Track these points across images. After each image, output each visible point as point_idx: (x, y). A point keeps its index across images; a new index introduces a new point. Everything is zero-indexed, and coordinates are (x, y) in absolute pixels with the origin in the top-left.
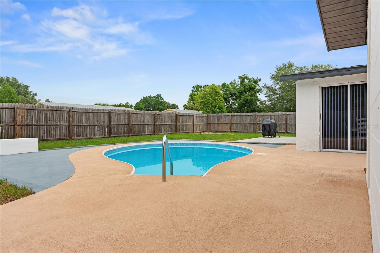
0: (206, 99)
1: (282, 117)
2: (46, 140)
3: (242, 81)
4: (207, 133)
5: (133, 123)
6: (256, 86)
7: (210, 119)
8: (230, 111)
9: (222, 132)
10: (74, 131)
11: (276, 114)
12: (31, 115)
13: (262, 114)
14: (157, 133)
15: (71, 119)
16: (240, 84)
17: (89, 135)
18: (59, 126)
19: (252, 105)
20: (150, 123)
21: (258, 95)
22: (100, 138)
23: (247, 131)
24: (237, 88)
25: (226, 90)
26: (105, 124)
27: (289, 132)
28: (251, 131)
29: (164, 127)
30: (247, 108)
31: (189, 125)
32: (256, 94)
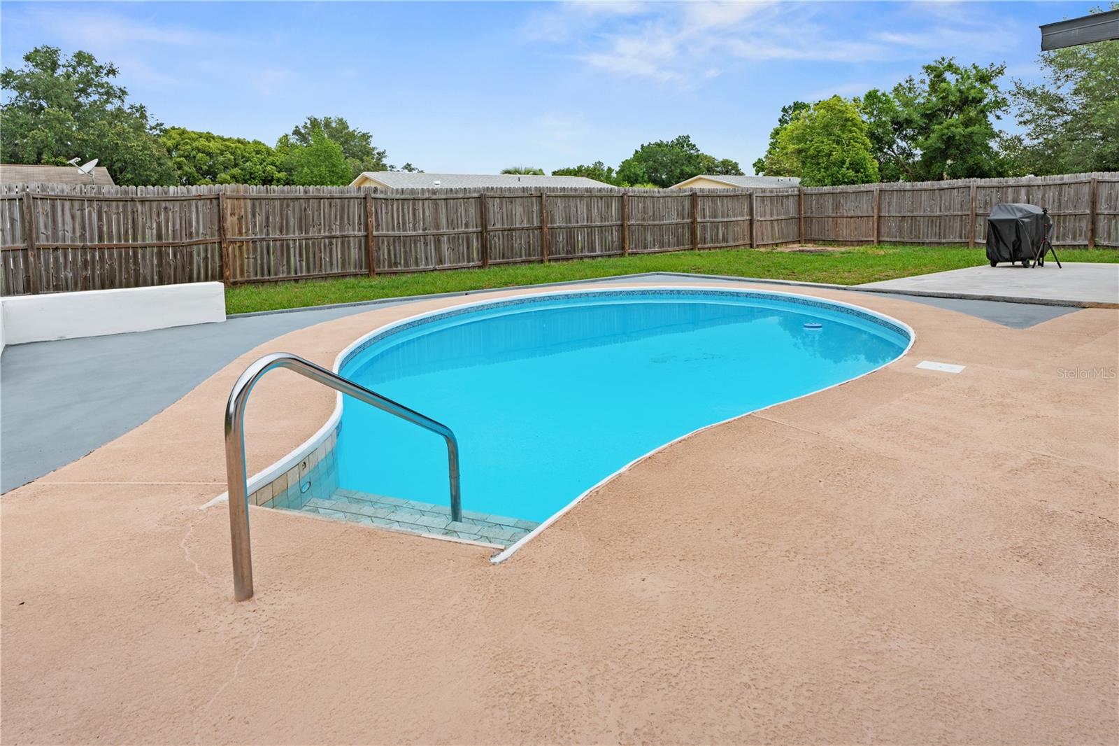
0: (812, 141)
1: (1076, 193)
2: (307, 278)
3: (936, 79)
4: (796, 247)
5: (555, 225)
6: (986, 91)
7: (809, 203)
8: (893, 173)
9: (849, 243)
10: (381, 252)
11: (1051, 183)
12: (264, 214)
13: (995, 184)
14: (630, 251)
15: (369, 220)
16: (928, 89)
17: (423, 263)
18: (340, 240)
19: (969, 151)
20: (607, 223)
21: (991, 118)
22: (455, 269)
23: (936, 240)
24: (917, 101)
25: (881, 111)
26: (470, 230)
27: (1106, 243)
28: (949, 240)
29: (654, 232)
30: (952, 162)
31: (737, 224)
32: (986, 117)
